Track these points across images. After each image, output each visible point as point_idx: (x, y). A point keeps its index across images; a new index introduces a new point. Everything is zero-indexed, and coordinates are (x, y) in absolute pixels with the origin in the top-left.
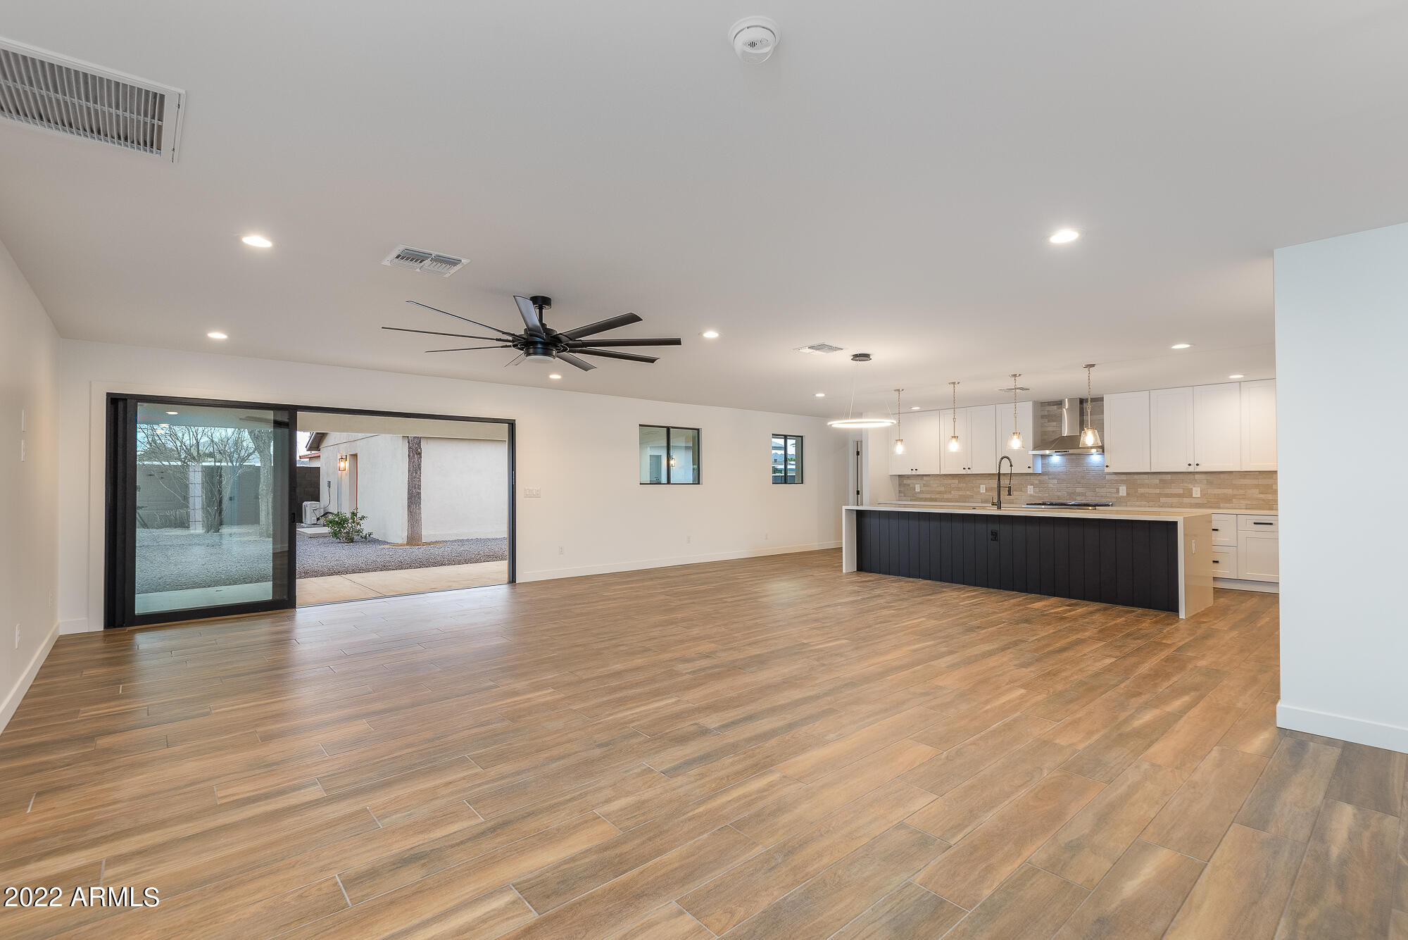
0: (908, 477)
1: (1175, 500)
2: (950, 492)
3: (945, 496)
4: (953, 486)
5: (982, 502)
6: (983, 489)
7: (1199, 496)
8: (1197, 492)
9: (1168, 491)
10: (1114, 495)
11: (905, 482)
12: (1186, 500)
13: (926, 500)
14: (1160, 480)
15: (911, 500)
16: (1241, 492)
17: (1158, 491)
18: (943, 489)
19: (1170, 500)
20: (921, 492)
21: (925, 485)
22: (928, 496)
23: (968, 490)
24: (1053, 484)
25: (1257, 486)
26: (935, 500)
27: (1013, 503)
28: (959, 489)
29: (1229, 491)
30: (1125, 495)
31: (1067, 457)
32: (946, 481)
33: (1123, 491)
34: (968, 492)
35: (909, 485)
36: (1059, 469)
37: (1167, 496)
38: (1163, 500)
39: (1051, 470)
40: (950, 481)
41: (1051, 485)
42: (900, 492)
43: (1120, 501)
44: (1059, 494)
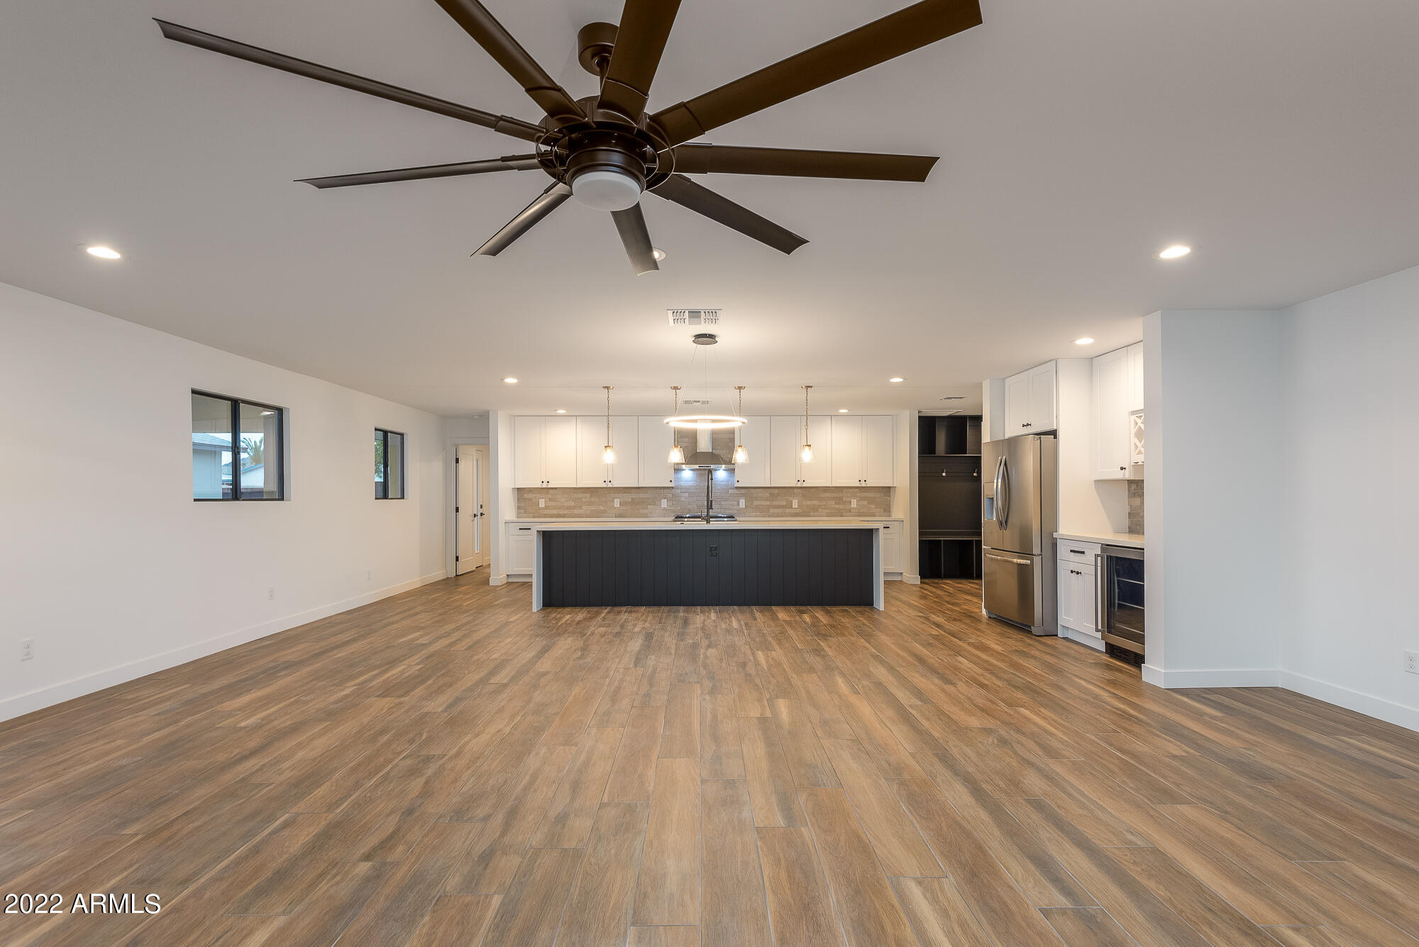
0: (531, 490)
1: (780, 511)
2: (581, 507)
3: (576, 512)
4: (584, 500)
5: (616, 517)
6: (617, 503)
7: (797, 507)
8: (795, 504)
9: (776, 503)
10: (735, 507)
11: (526, 496)
12: (788, 511)
13: (552, 516)
14: (770, 494)
15: (533, 517)
16: (824, 503)
17: (768, 503)
18: (573, 504)
19: (777, 511)
20: (547, 507)
21: (551, 500)
22: (555, 512)
23: (601, 505)
24: (684, 497)
25: (834, 498)
26: (563, 516)
27: (647, 517)
28: (591, 503)
29: (816, 503)
30: (744, 507)
31: (698, 472)
32: (576, 496)
33: (742, 503)
34: (600, 507)
35: (531, 499)
36: (690, 484)
37: (775, 507)
38: (772, 511)
39: (682, 484)
40: (581, 495)
41: (683, 499)
42: (519, 508)
43: (742, 512)
44: (690, 507)
